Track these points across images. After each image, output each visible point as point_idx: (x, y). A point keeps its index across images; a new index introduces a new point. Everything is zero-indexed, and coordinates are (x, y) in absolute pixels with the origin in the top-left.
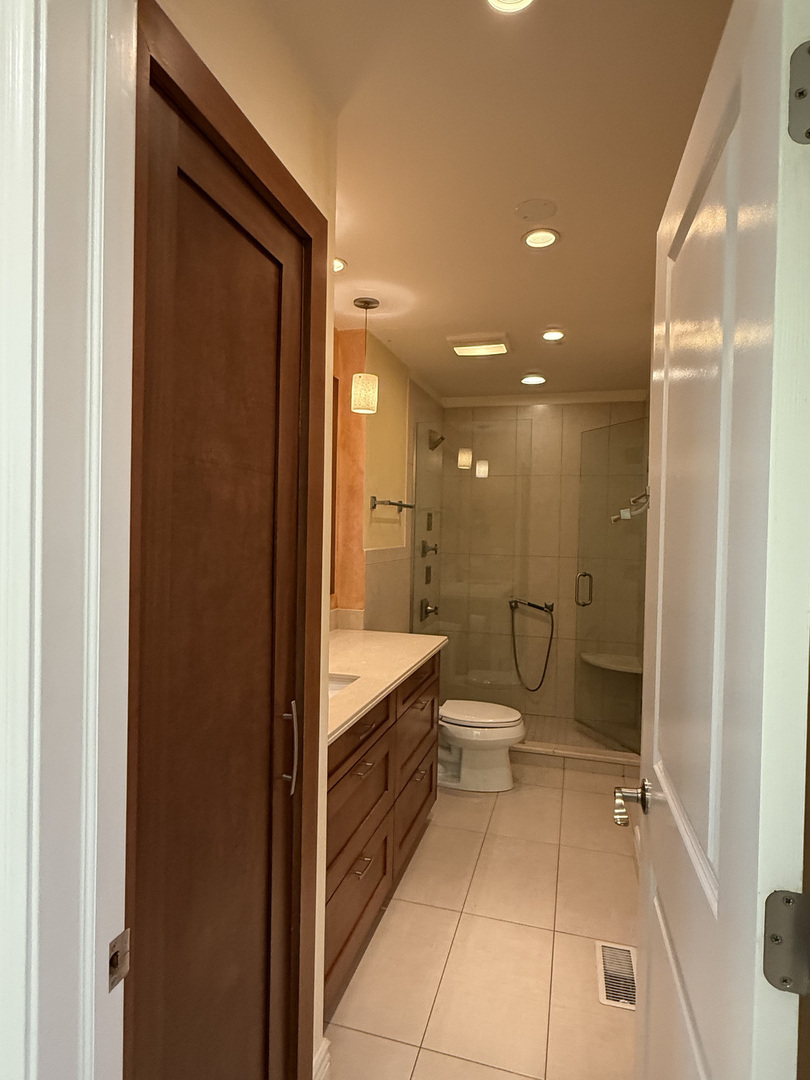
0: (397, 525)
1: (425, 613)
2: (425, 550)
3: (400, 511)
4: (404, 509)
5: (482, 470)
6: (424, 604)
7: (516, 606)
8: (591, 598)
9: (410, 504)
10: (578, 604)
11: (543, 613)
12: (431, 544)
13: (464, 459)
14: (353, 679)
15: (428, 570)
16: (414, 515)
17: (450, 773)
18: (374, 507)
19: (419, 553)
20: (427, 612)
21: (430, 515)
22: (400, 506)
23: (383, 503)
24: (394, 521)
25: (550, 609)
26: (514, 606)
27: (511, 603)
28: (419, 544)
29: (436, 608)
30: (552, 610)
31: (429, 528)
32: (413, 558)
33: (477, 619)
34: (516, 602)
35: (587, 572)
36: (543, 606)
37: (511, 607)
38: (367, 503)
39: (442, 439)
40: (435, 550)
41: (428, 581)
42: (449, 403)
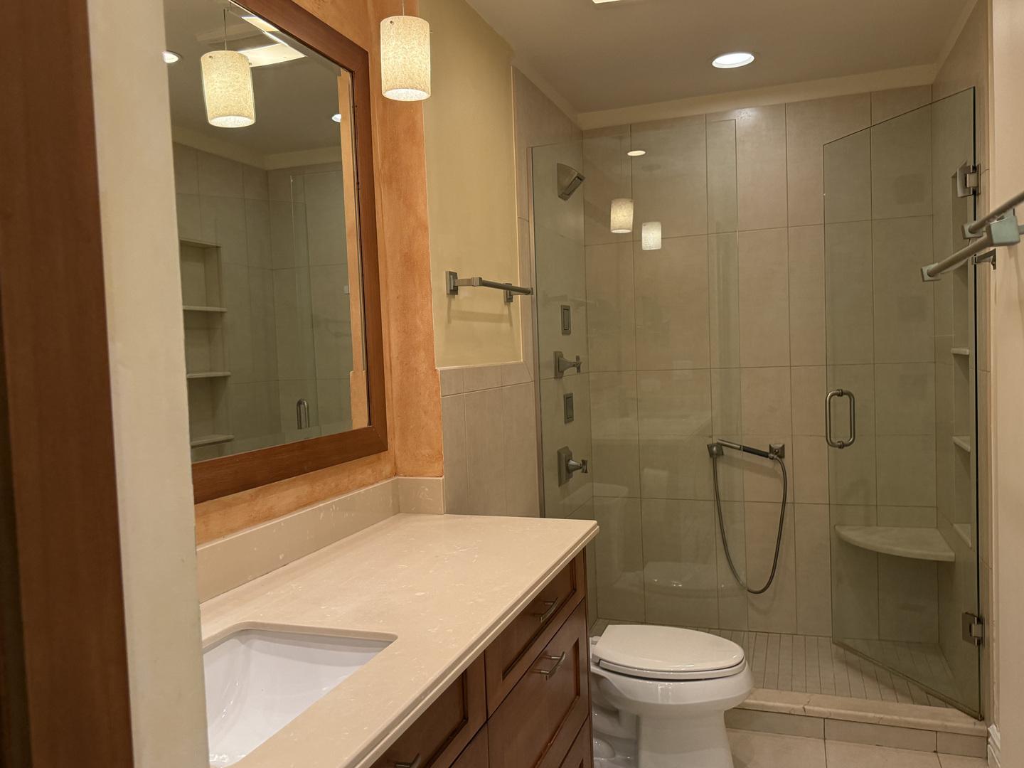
0: (505, 326)
1: (566, 472)
2: (559, 367)
3: (509, 300)
4: (518, 298)
5: (652, 237)
6: (563, 457)
7: (720, 453)
8: (853, 432)
9: (527, 286)
10: (831, 444)
11: (766, 463)
12: (569, 357)
13: (622, 217)
14: (383, 641)
15: (568, 399)
16: (536, 305)
17: (618, 757)
18: (454, 291)
19: (550, 373)
20: (569, 471)
21: (566, 309)
22: (510, 291)
23: (469, 282)
24: (499, 318)
25: (778, 454)
26: (716, 453)
27: (710, 447)
28: (548, 357)
29: (584, 462)
30: (782, 456)
31: (566, 330)
32: (538, 381)
33: (655, 476)
34: (720, 446)
35: (845, 389)
36: (768, 450)
37: (711, 454)
38: (439, 284)
39: (580, 178)
40: (578, 366)
41: (569, 418)
42: (590, 120)
